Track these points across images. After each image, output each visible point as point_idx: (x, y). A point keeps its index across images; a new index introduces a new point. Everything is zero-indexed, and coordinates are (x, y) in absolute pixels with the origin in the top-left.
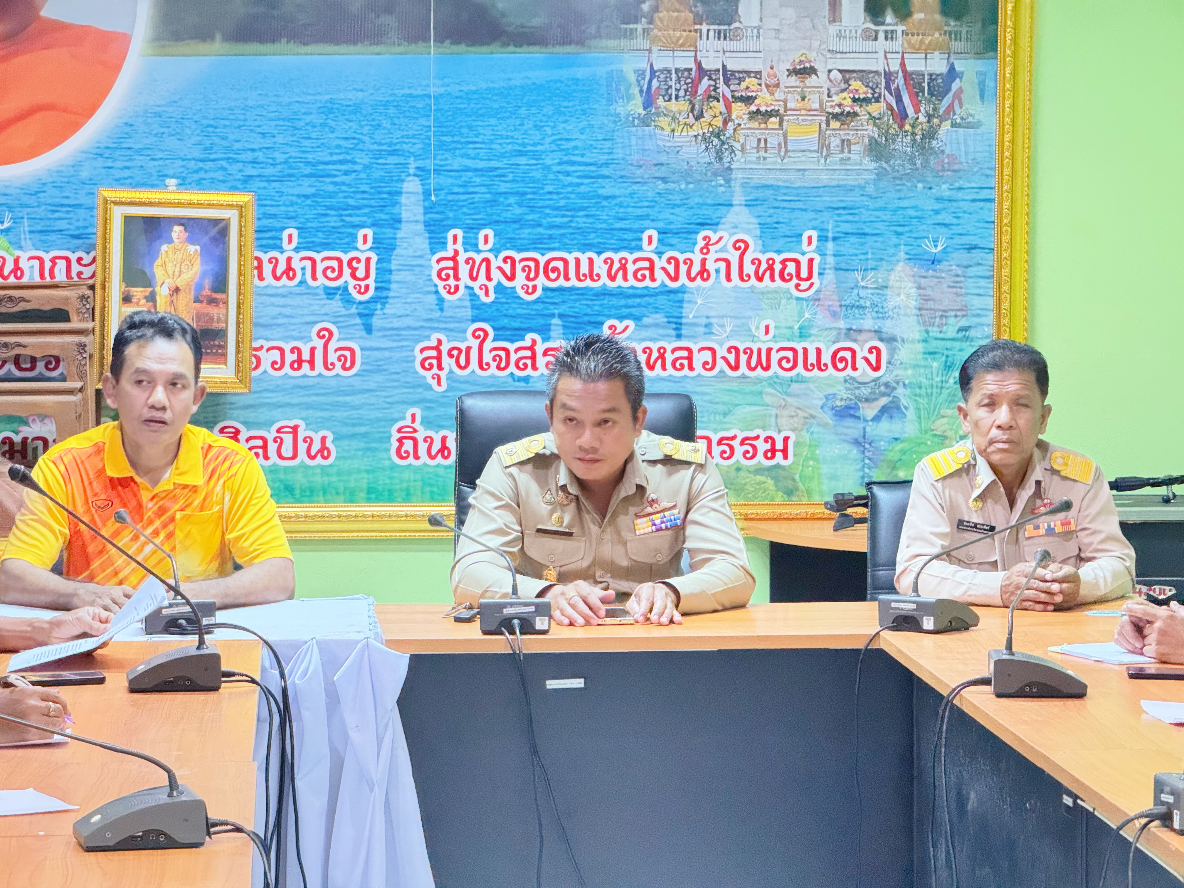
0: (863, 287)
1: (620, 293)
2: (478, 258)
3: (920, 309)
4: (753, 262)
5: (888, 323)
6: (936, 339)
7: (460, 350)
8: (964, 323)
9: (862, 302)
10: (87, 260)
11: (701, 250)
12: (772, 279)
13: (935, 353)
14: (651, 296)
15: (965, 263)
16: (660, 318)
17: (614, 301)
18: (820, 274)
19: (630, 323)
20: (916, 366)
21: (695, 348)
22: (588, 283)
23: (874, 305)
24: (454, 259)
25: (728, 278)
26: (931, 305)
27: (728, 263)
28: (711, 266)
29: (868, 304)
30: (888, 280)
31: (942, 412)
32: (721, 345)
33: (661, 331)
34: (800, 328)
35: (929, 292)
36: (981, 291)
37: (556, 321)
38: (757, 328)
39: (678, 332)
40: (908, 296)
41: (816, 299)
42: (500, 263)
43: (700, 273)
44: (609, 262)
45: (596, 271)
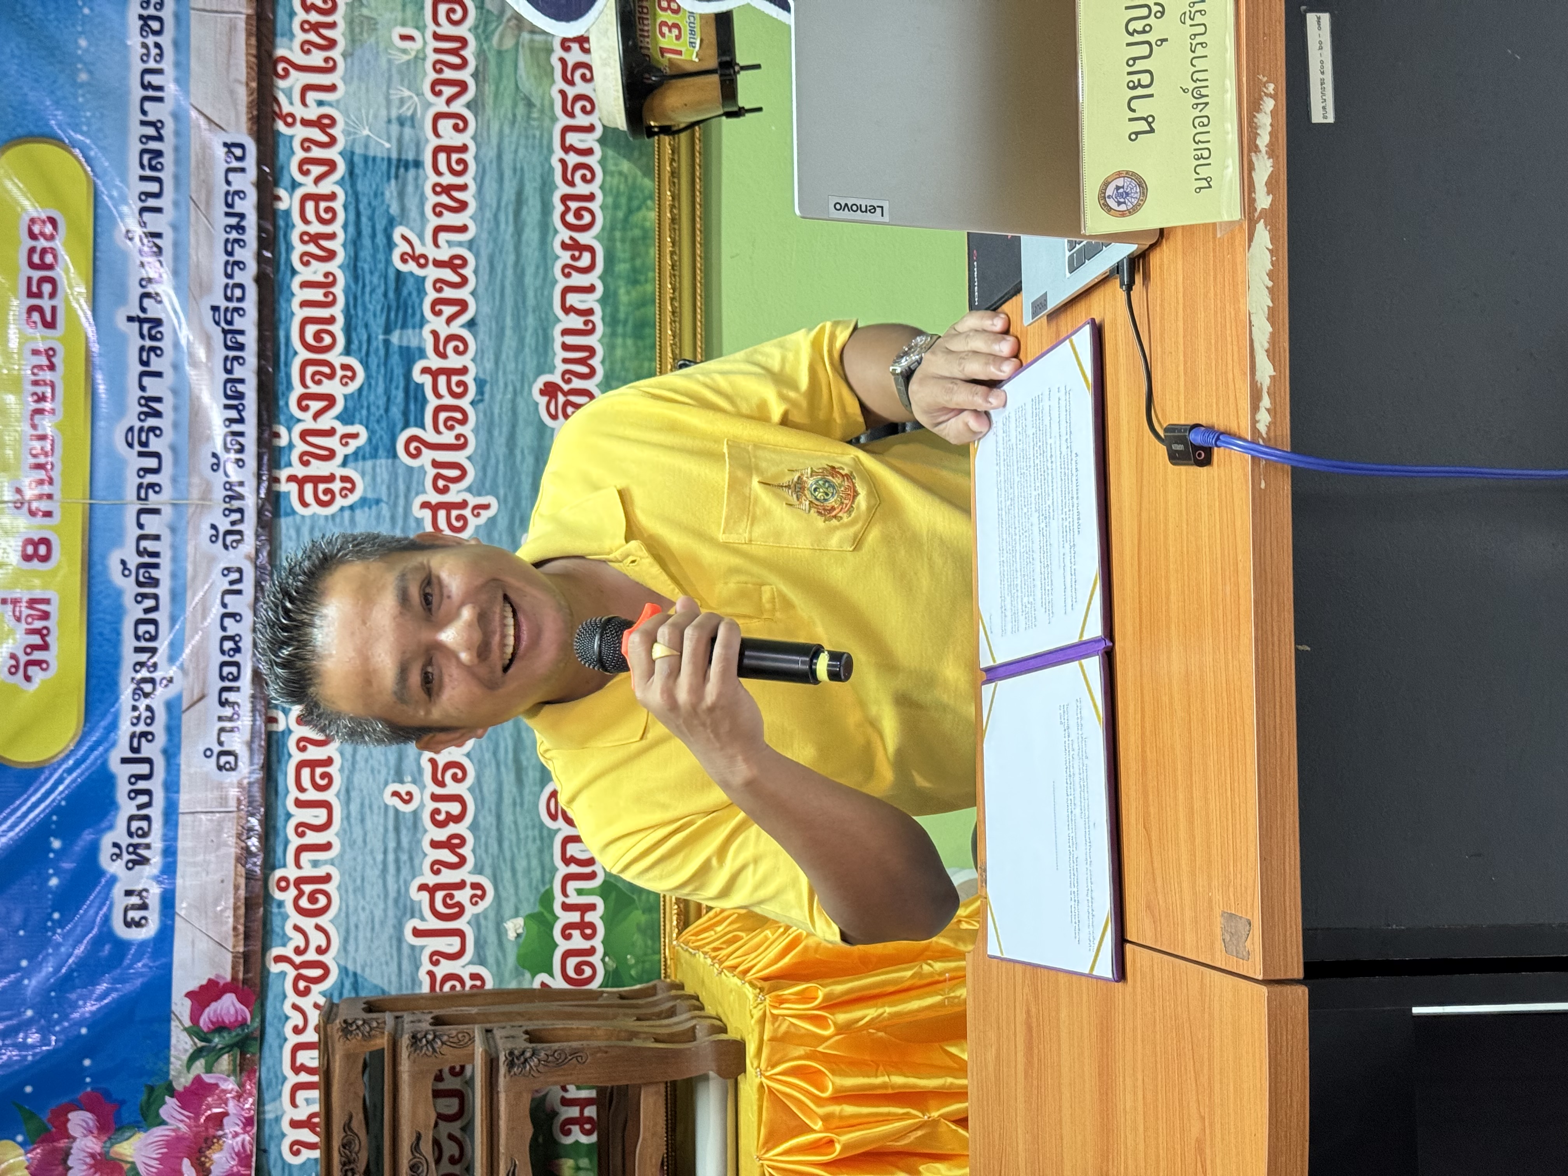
1: (354, 243)
2: (301, 447)
4: (307, 52)
7: (438, 477)
10: (296, 1019)
11: (288, 125)
12: (332, 25)
14: (357, 201)
16: (391, 190)
17: (365, 254)
19: (398, 232)
21: (434, 142)
22: (338, 290)
24: (301, 482)
25: (332, 88)
27: (306, 88)
28: (312, 113)
32: (429, 105)
33: (410, 189)
37: (395, 338)
38: (405, 51)
39: (411, 164)
42: (308, 416)
43: (323, 128)
44: (306, 259)
45: (320, 278)
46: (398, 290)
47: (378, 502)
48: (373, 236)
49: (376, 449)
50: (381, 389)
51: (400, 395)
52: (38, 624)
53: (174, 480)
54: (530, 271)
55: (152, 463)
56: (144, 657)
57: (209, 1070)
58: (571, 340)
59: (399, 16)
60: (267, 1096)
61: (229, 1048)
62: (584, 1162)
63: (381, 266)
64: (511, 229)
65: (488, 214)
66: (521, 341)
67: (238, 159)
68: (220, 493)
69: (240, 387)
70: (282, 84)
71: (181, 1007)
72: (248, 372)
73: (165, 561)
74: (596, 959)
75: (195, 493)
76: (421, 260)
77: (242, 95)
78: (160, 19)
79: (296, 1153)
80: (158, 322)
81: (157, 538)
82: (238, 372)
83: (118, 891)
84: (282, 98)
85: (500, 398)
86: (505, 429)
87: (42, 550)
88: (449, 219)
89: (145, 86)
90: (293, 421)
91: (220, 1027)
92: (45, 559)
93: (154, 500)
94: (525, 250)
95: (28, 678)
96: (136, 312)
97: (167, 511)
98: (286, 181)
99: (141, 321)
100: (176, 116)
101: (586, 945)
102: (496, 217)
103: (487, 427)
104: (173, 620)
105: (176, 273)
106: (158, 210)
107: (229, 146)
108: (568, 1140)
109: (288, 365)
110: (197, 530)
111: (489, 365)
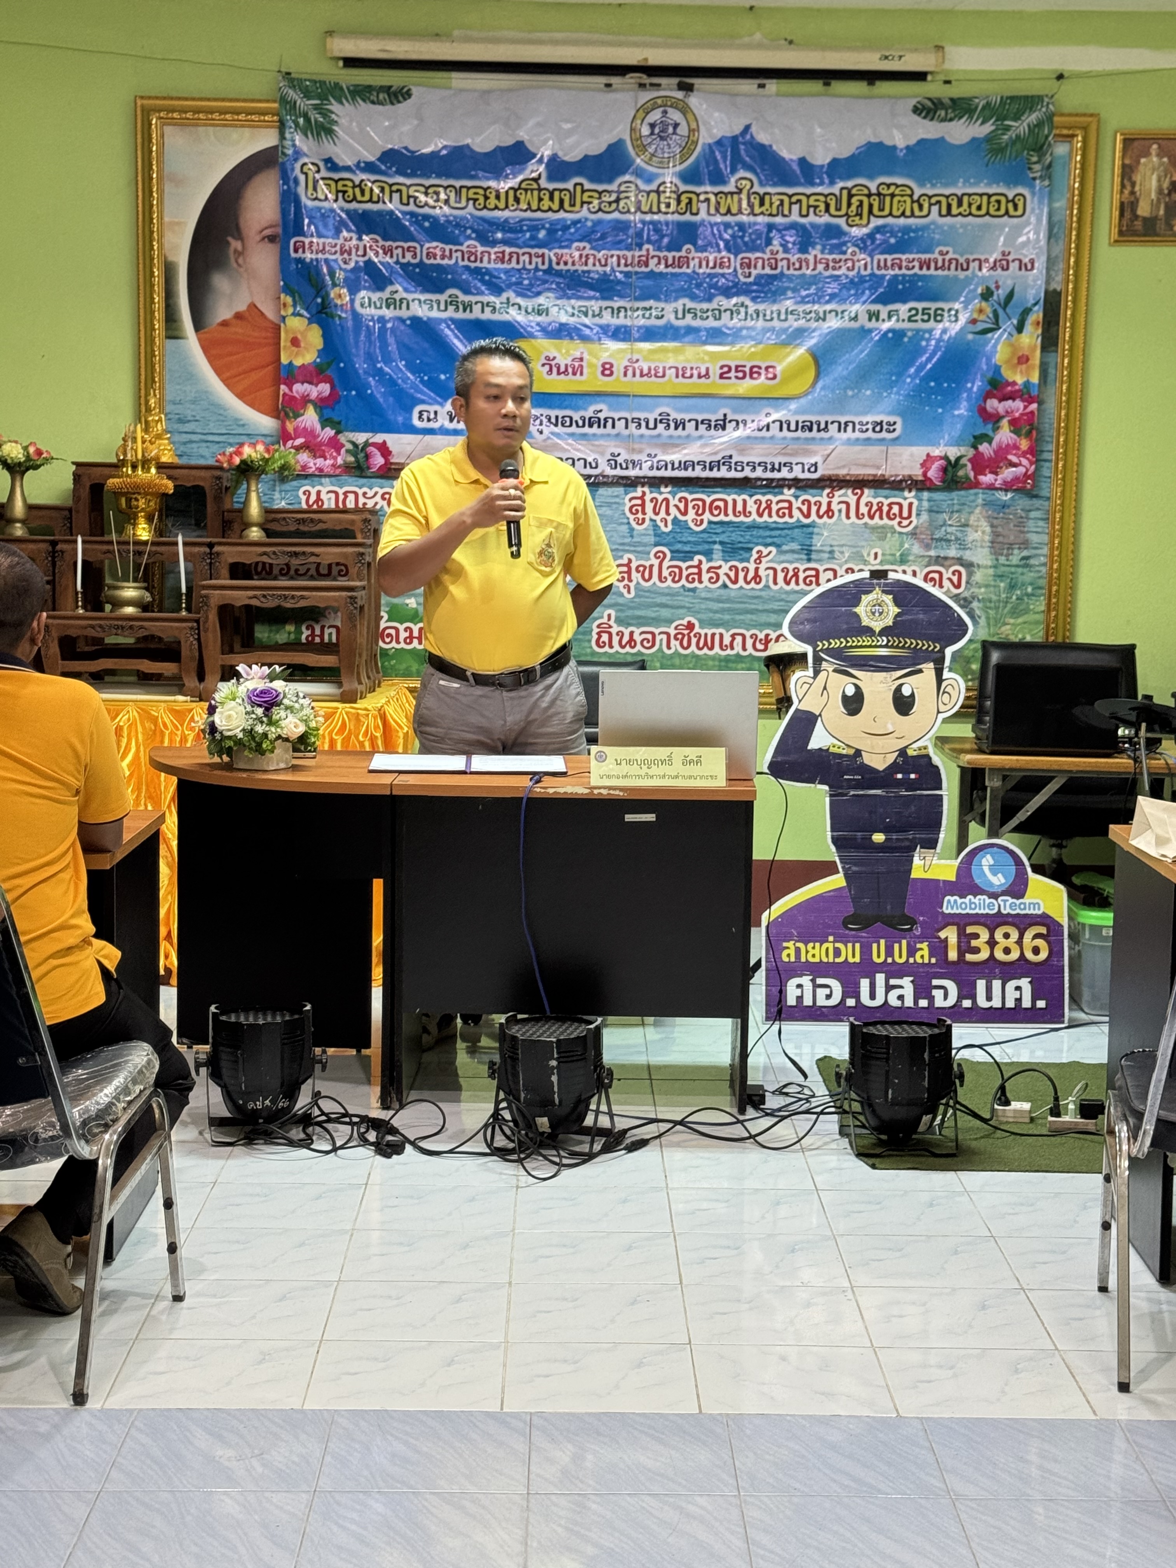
0: (950, 525)
1: (766, 527)
2: (660, 498)
3: (992, 542)
4: (867, 505)
5: (968, 553)
6: (1004, 565)
7: (645, 567)
8: (1025, 553)
9: (948, 536)
10: (370, 493)
11: (828, 495)
12: (881, 518)
13: (1002, 576)
14: (789, 529)
15: (1028, 508)
16: (795, 546)
17: (761, 532)
18: (918, 515)
19: (773, 549)
20: (987, 586)
21: (821, 569)
22: (742, 518)
23: (957, 539)
24: (642, 498)
25: (848, 517)
26: (1001, 539)
27: (848, 505)
28: (835, 507)
29: (953, 538)
30: (968, 520)
31: (1007, 620)
32: (841, 567)
33: (796, 556)
34: (901, 555)
35: (1000, 529)
36: (1039, 530)
37: (717, 547)
38: (869, 555)
40: (983, 532)
41: (913, 534)
42: (676, 502)
43: (827, 512)
44: (758, 503)
45: (748, 509)
46: (743, 549)
47: (632, 536)
48: (771, 537)
49: (659, 536)
50: (690, 539)
51: (687, 548)
52: (570, 370)
53: (642, 436)
54: (754, 617)
55: (651, 425)
56: (553, 420)
57: (348, 451)
58: (717, 638)
59: (888, 552)
60: (333, 479)
61: (357, 461)
62: (292, 636)
63: (755, 540)
64: (776, 608)
65: (783, 596)
66: (716, 612)
67: (809, 470)
68: (636, 457)
69: (690, 469)
70: (850, 491)
71: (379, 438)
72: (698, 472)
73: (602, 431)
74: (394, 644)
75: (636, 446)
76: (759, 560)
77: (843, 472)
78: (881, 430)
79: (304, 493)
80: (724, 428)
81: (613, 426)
82: (698, 468)
83: (437, 407)
84: (842, 491)
85: (686, 600)
86: (670, 603)
87: (607, 372)
88: (781, 576)
89: (846, 424)
90: (674, 495)
91: (367, 457)
92: (603, 373)
93: (633, 426)
94: (765, 614)
95: (543, 365)
96: (729, 418)
97: (626, 432)
98: (798, 493)
99: (724, 420)
100: (831, 438)
101: (401, 639)
102: (782, 600)
103: (672, 594)
104: (572, 435)
105: (748, 438)
106: (781, 429)
107: (816, 465)
108: (304, 628)
109: (703, 492)
110: (615, 446)
111: (703, 595)
